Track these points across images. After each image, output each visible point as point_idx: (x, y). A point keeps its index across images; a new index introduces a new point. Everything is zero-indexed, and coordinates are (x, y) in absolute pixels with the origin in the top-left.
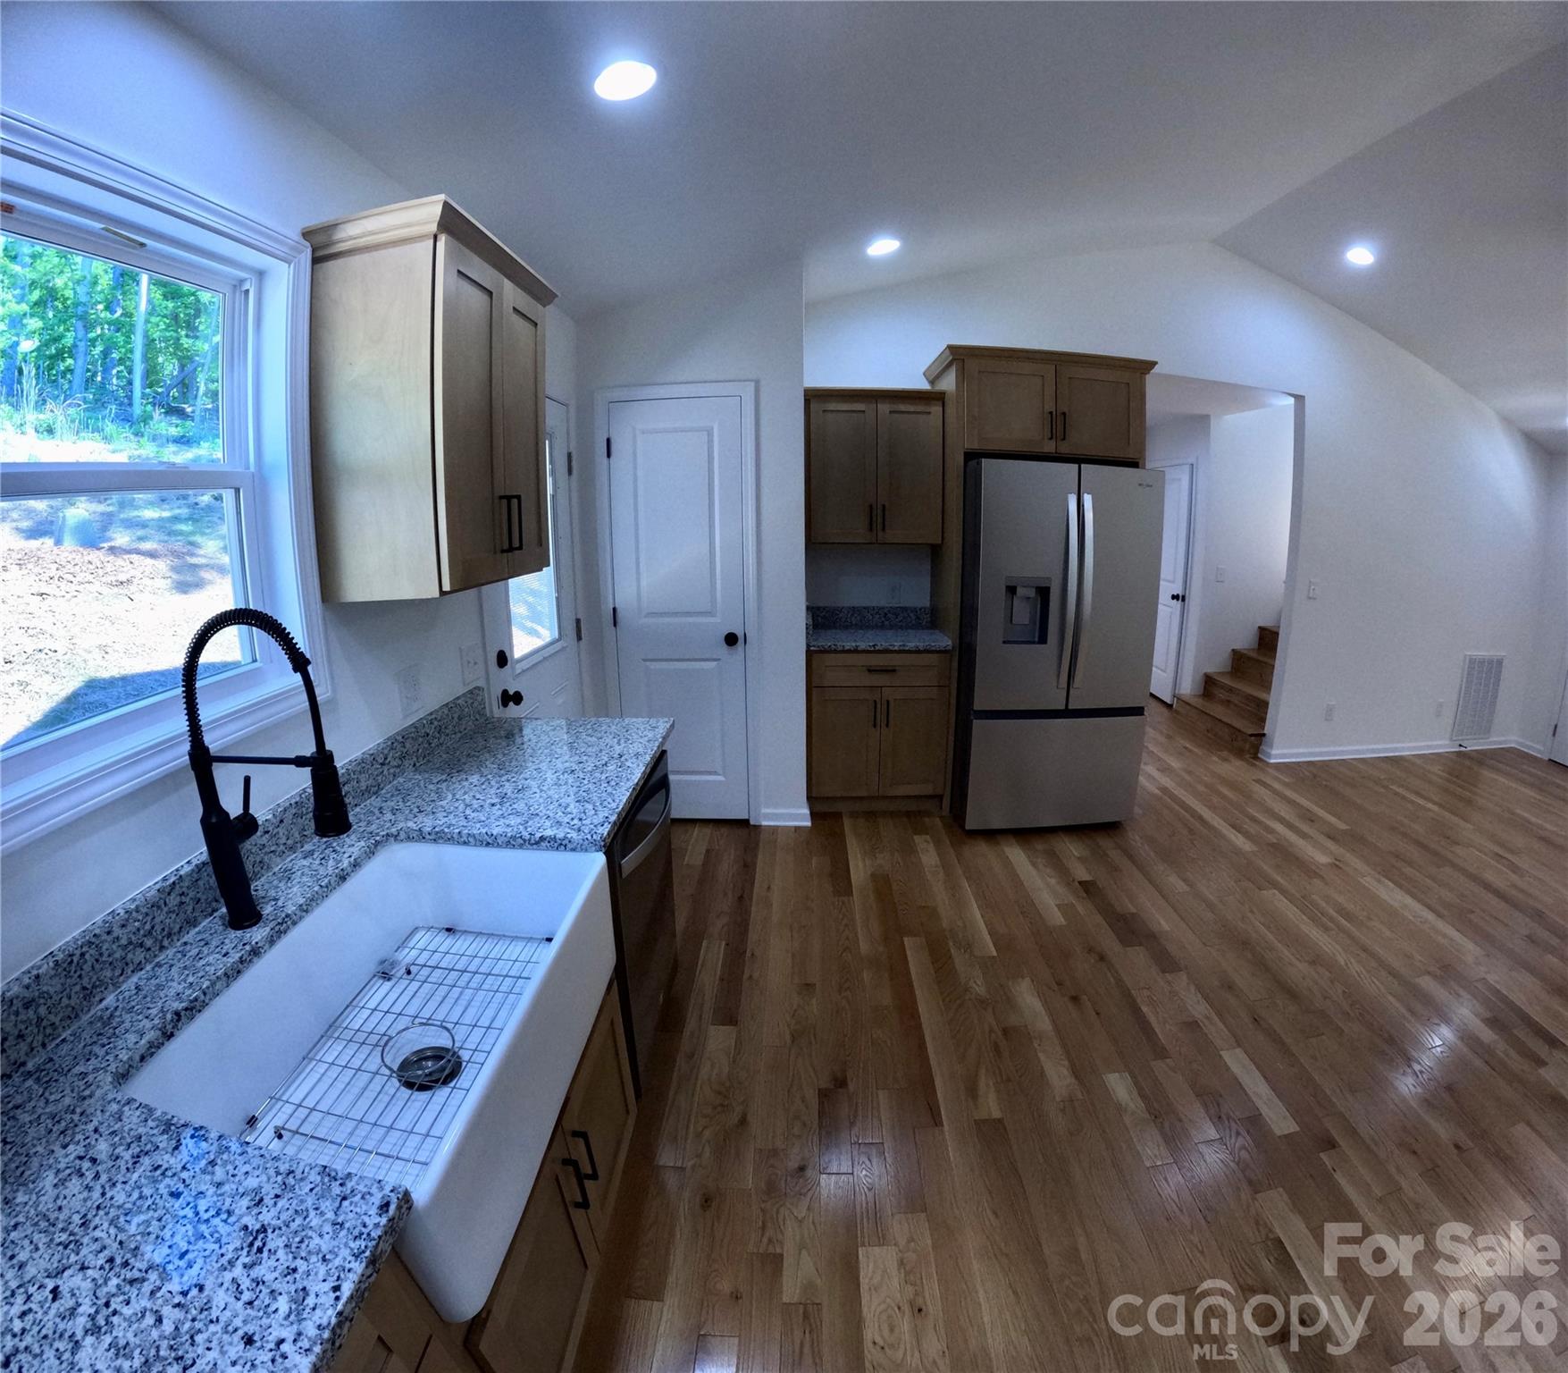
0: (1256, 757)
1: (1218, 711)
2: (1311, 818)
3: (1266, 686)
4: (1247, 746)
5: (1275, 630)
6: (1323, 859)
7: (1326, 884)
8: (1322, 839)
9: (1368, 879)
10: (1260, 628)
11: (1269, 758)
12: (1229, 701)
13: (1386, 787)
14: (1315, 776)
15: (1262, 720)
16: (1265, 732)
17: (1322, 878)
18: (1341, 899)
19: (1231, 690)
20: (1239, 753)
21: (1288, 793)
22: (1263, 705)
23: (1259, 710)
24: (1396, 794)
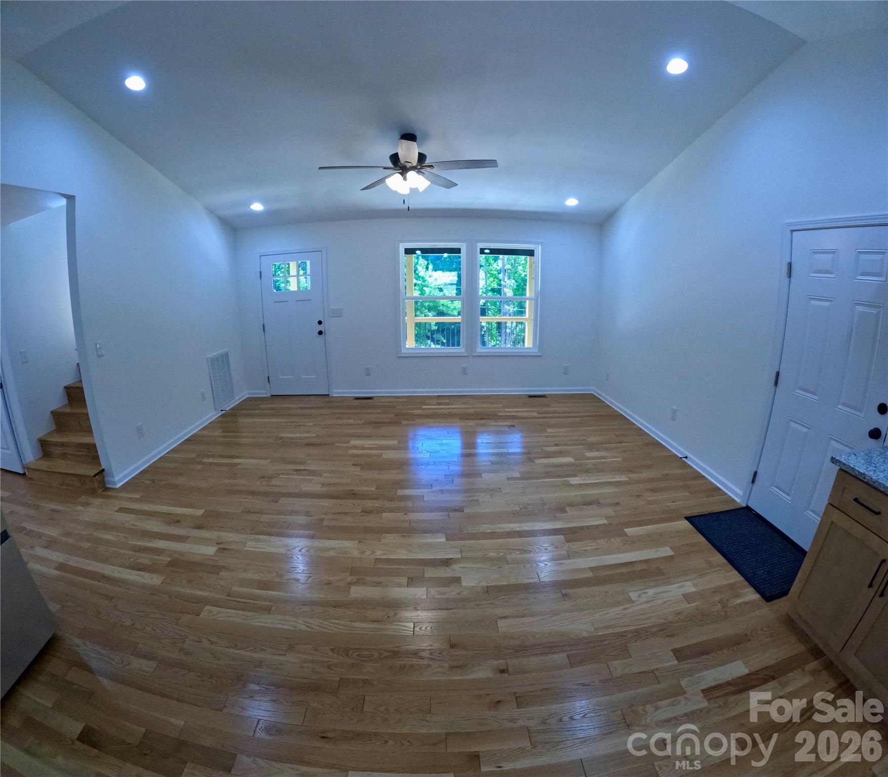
0: (106, 489)
1: (62, 466)
2: (176, 521)
3: (89, 431)
4: (96, 485)
5: (78, 385)
6: (211, 550)
7: (231, 570)
8: (196, 533)
9: (249, 544)
10: (65, 387)
11: (116, 485)
12: (65, 454)
13: (200, 463)
14: (153, 481)
15: (95, 458)
16: (103, 467)
17: (224, 568)
18: (249, 575)
19: (63, 445)
20: (93, 492)
21: (146, 507)
22: (92, 448)
23: (91, 453)
24: (211, 464)
